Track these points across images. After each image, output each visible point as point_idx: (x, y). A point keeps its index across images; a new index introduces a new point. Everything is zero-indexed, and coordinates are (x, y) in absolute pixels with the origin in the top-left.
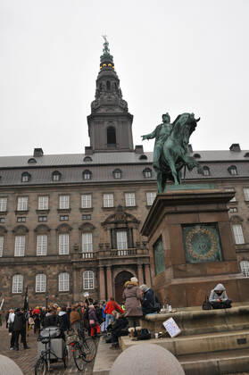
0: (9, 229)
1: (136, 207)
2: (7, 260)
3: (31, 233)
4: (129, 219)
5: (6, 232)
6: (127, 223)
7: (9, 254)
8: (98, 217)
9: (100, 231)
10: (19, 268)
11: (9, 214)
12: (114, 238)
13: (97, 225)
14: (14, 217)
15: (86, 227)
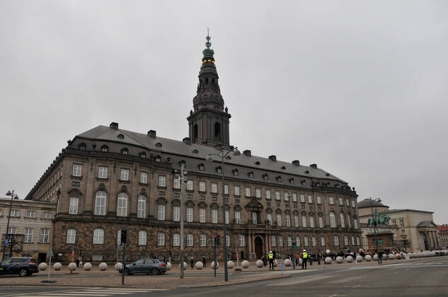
0: (196, 203)
1: (261, 199)
2: (196, 224)
3: (209, 208)
4: (259, 206)
5: (194, 205)
6: (258, 208)
7: (197, 220)
8: (244, 202)
9: (244, 211)
10: (203, 230)
11: (195, 193)
12: (252, 216)
13: (243, 207)
14: (198, 195)
15: (237, 208)
